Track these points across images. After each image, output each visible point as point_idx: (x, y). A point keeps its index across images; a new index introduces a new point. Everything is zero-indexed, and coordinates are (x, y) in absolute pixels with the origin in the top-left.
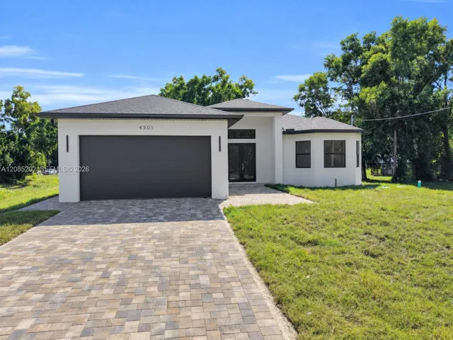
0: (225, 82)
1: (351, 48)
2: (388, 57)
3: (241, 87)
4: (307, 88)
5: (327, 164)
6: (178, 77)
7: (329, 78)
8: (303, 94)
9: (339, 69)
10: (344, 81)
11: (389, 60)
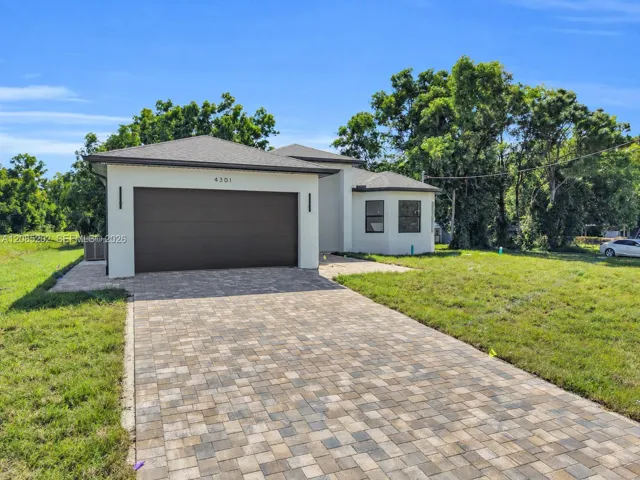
0: (236, 114)
1: (403, 86)
2: (451, 101)
3: (258, 122)
4: (349, 131)
5: (403, 228)
6: (165, 101)
7: (377, 121)
8: (345, 138)
9: (389, 110)
10: (395, 125)
11: (451, 104)
